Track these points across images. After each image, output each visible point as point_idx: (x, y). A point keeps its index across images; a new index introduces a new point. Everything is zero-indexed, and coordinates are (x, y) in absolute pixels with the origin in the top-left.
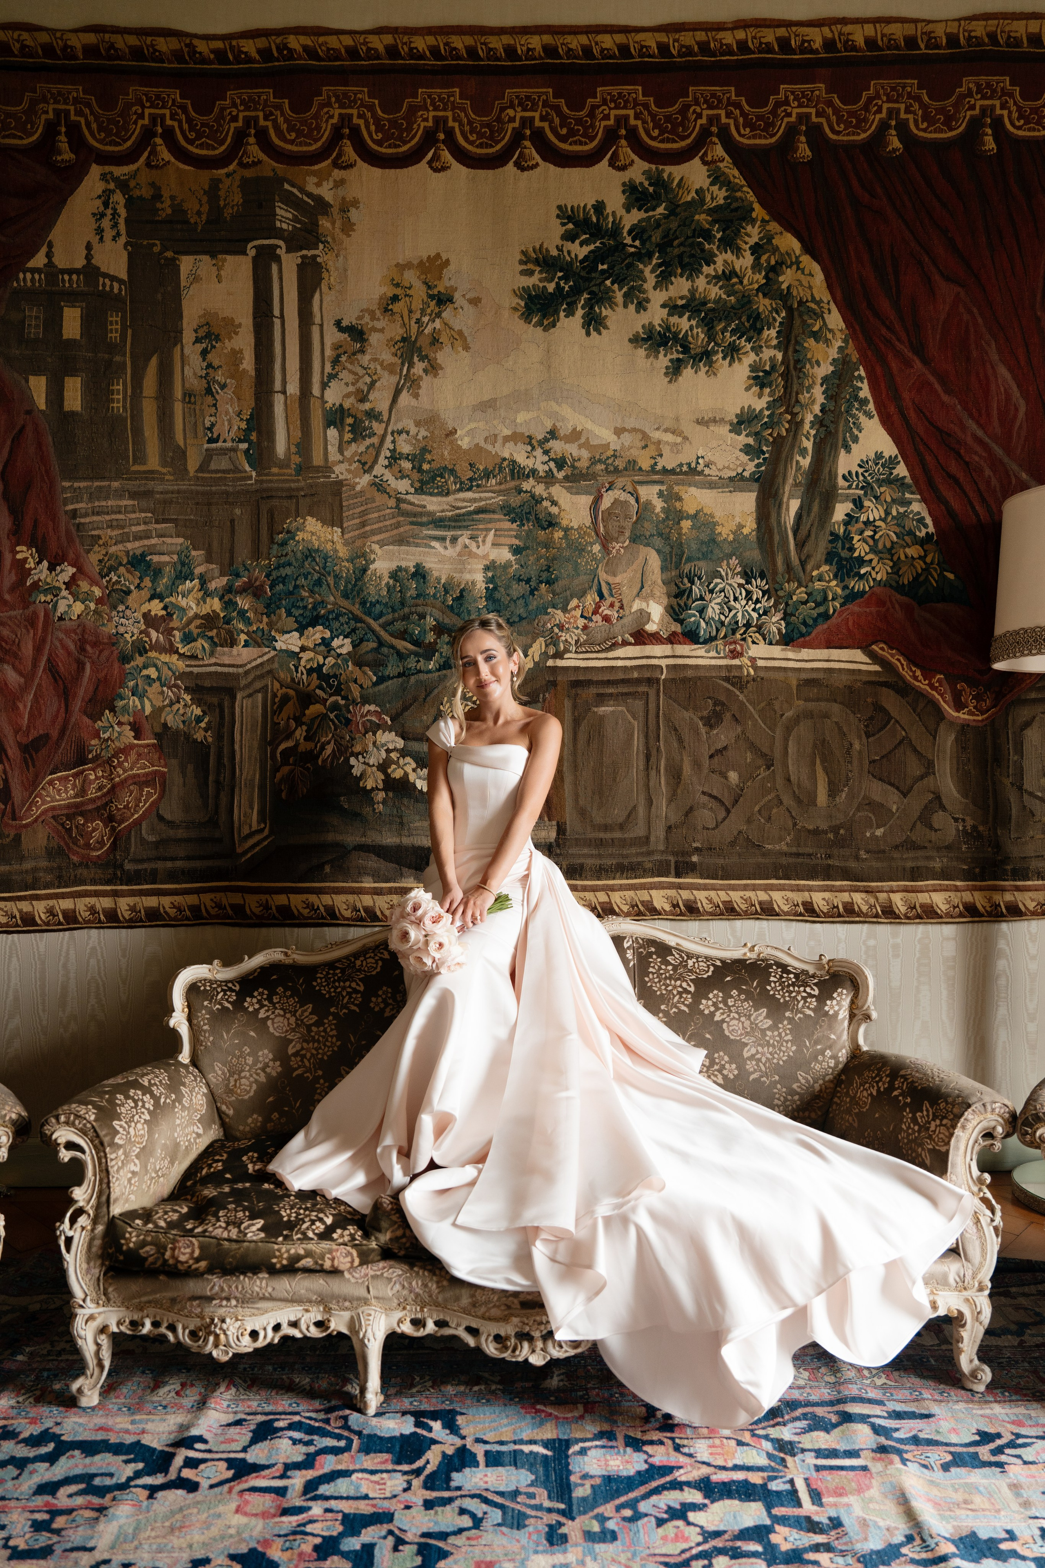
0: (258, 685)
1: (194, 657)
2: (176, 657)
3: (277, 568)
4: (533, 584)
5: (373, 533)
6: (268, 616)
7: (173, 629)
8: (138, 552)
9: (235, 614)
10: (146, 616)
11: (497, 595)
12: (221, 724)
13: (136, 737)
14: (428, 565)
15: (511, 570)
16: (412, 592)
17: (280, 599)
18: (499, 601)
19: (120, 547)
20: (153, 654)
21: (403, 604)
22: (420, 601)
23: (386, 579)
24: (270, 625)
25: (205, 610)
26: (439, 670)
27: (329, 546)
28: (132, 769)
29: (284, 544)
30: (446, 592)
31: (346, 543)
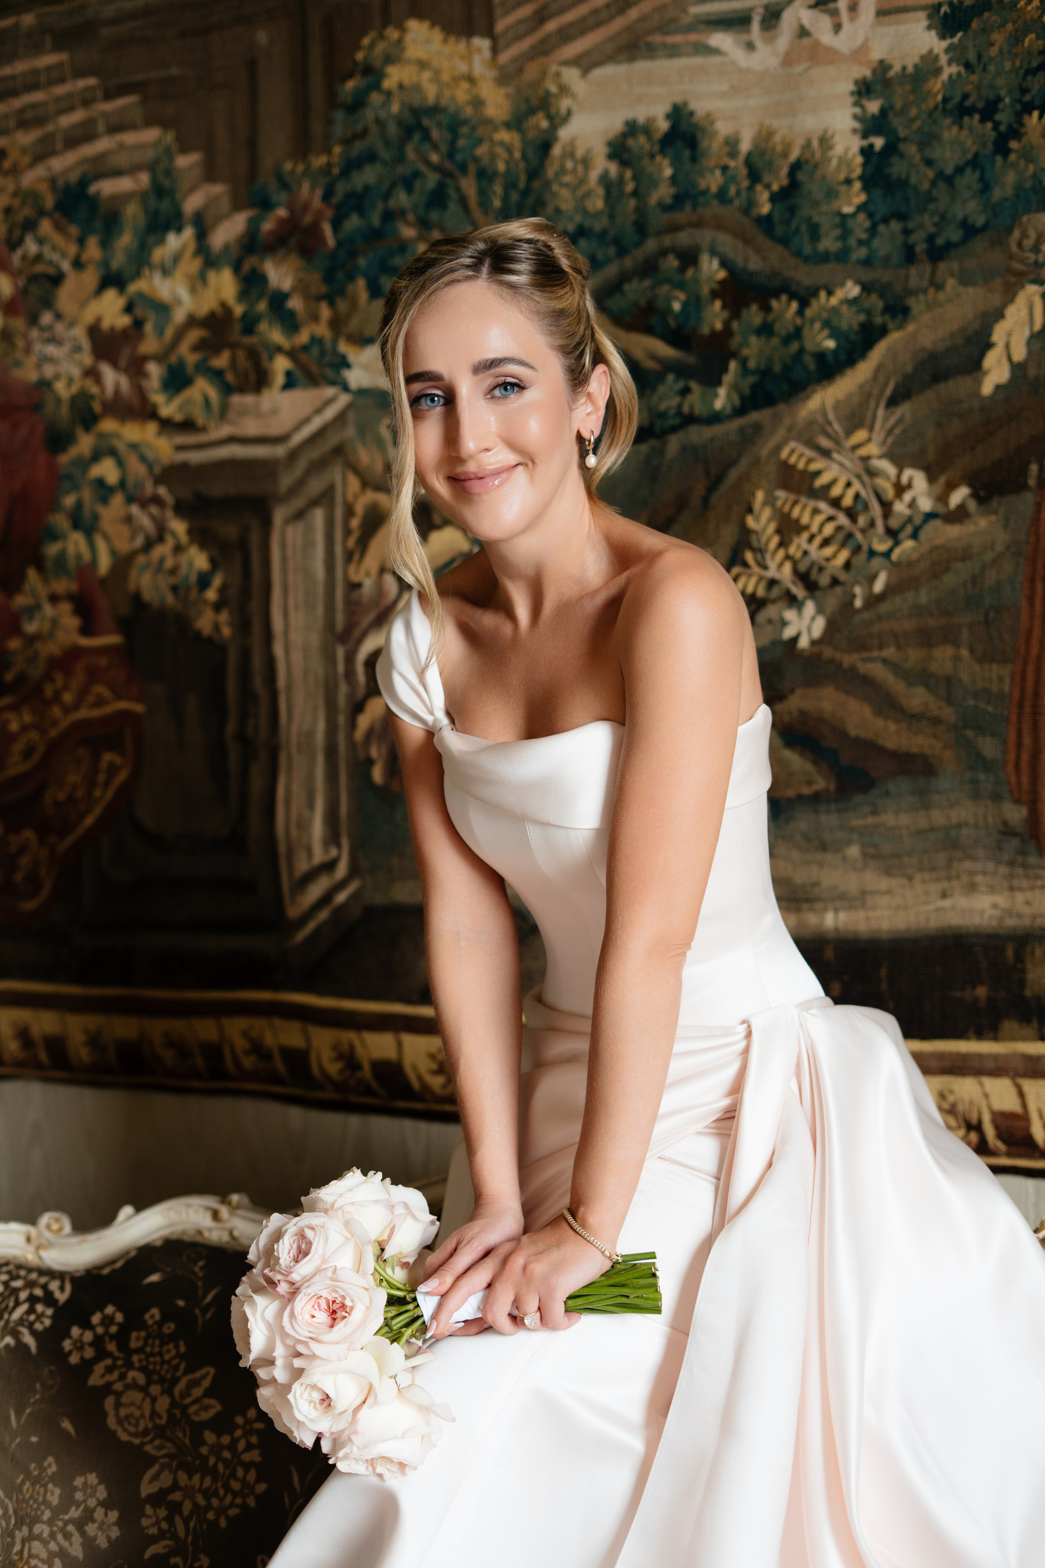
0: (315, 486)
1: (188, 425)
2: (152, 428)
3: (346, 172)
4: (1004, 117)
5: (566, 35)
6: (332, 304)
7: (145, 358)
8: (74, 177)
9: (262, 306)
10: (94, 331)
11: (897, 168)
12: (245, 593)
13: (87, 630)
14: (700, 107)
15: (937, 85)
16: (663, 192)
17: (353, 254)
18: (903, 183)
19: (40, 171)
20: (108, 425)
21: (641, 229)
22: (682, 216)
23: (601, 165)
24: (336, 324)
25: (206, 304)
26: (740, 411)
27: (462, 94)
28: (76, 707)
29: (357, 104)
30: (754, 176)
31: (503, 79)
